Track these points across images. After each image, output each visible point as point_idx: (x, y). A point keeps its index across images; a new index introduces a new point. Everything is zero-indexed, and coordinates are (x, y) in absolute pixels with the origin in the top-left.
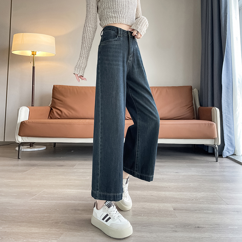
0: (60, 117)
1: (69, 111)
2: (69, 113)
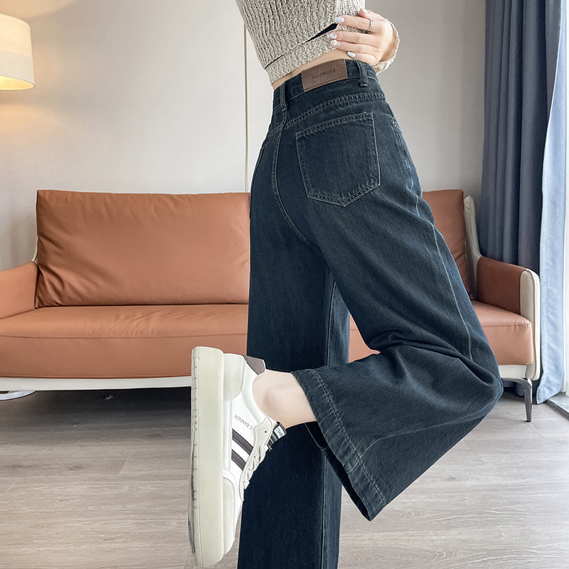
0: (62, 301)
1: (87, 279)
2: (86, 288)
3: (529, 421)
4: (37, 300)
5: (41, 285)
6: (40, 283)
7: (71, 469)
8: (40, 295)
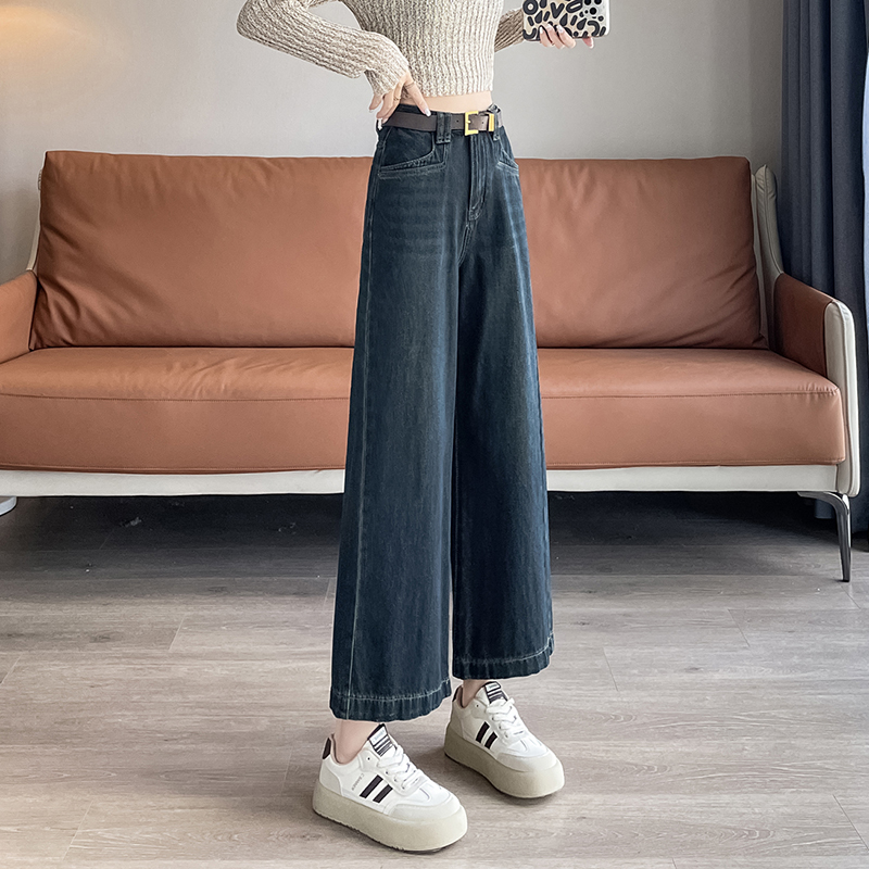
0: (73, 338)
3: (846, 580)
4: (34, 336)
5: (43, 311)
6: (40, 306)
7: (95, 640)
8: (40, 328)
